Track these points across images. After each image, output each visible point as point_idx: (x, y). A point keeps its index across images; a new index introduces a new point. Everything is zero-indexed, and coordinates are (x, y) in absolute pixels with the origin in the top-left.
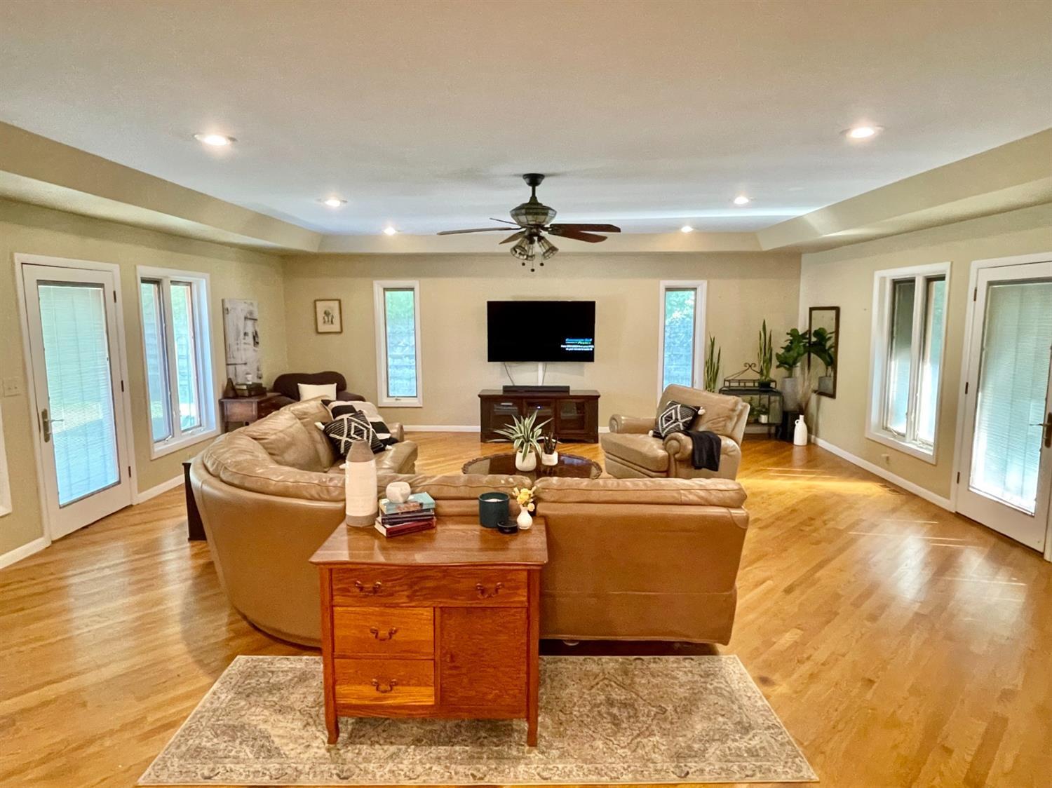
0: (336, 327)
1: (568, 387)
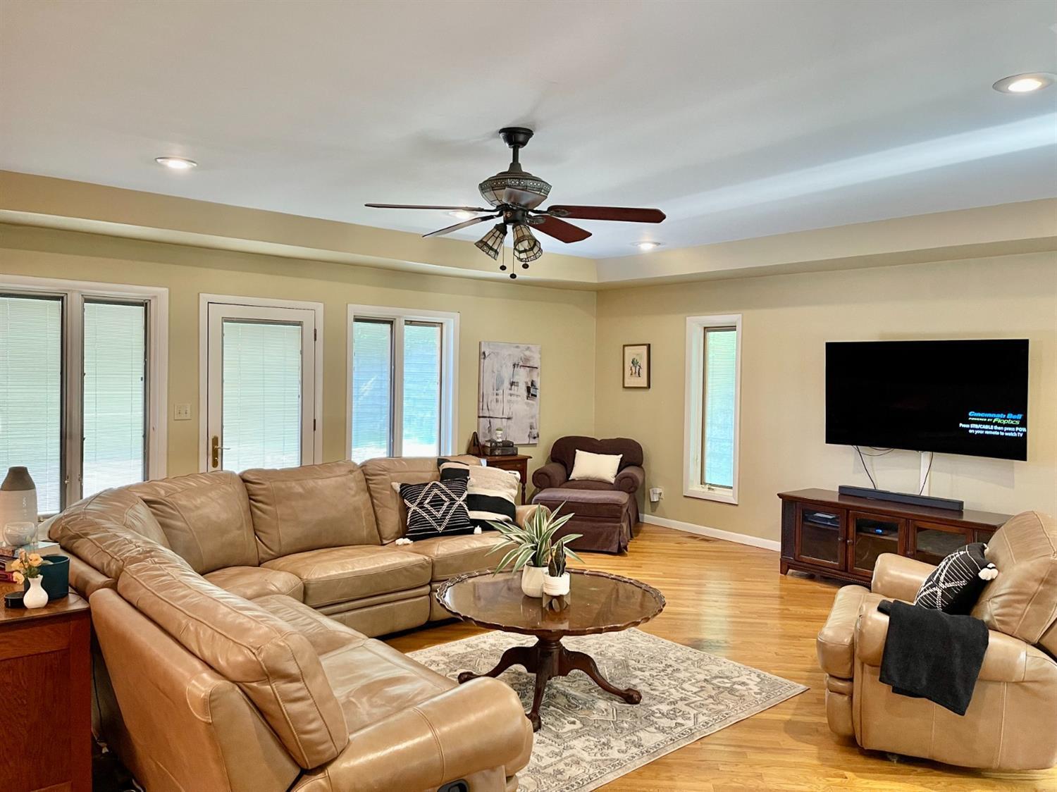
0: (643, 382)
1: (961, 503)
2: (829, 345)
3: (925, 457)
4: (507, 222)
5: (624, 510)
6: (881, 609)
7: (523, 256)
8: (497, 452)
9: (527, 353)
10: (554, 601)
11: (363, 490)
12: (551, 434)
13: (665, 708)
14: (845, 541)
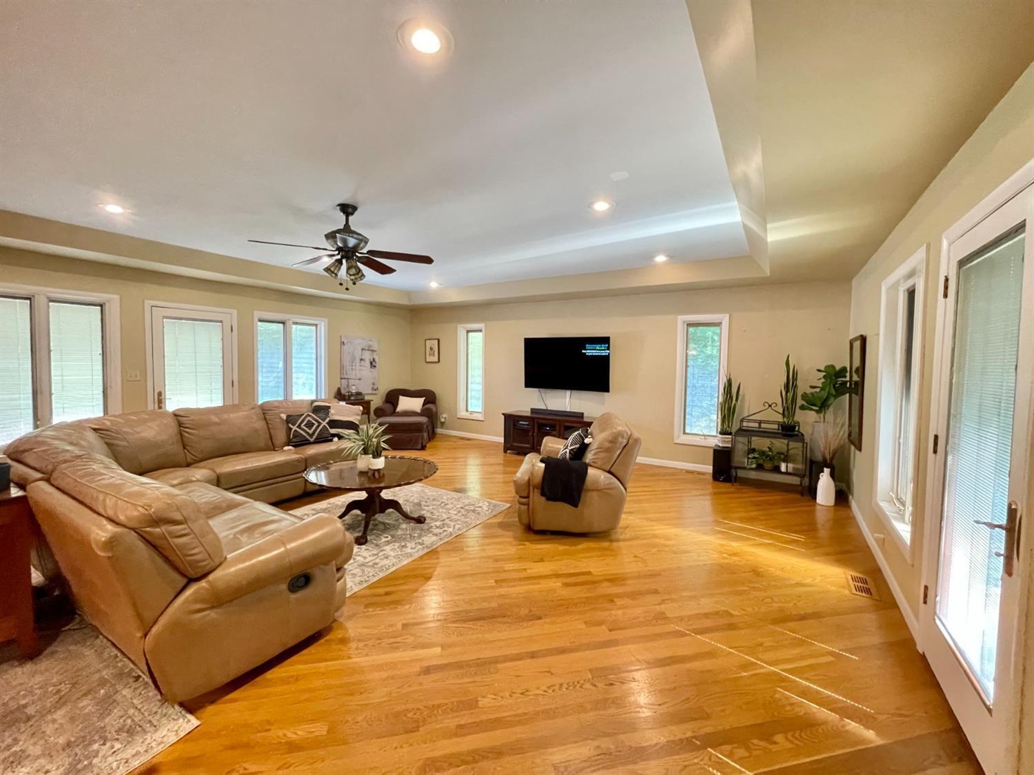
1: (583, 414)
2: (526, 339)
3: (568, 392)
4: (342, 257)
5: (425, 426)
6: (542, 461)
7: (353, 277)
8: (352, 398)
9: (370, 343)
10: (376, 473)
11: (261, 419)
12: (384, 388)
13: (438, 524)
14: (533, 434)
